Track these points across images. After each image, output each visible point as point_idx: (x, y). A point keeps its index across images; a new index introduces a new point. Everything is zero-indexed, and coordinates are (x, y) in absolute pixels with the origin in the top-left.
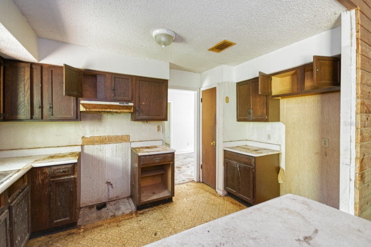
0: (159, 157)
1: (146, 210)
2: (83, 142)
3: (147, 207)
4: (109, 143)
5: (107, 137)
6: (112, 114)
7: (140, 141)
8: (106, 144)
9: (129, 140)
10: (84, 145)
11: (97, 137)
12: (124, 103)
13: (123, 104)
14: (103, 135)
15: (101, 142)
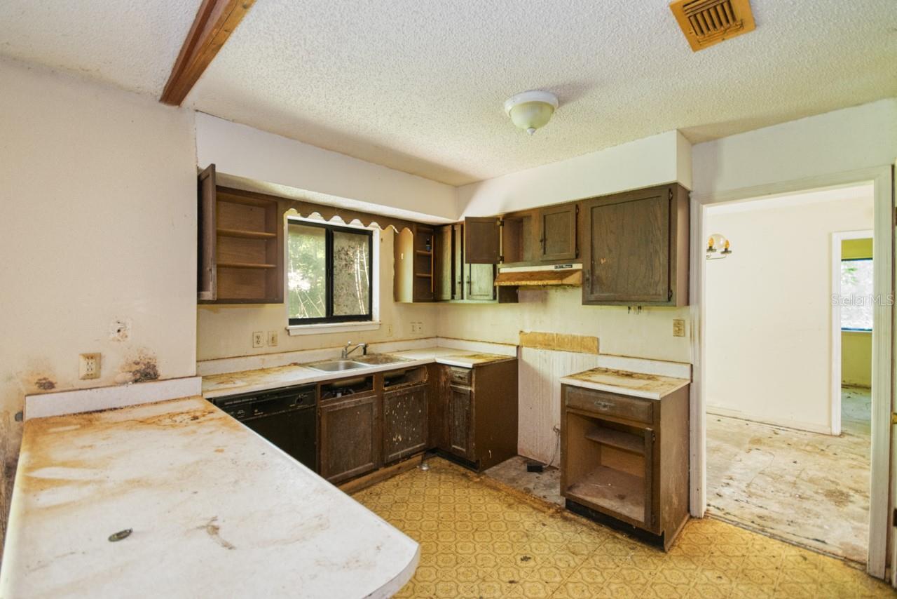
0: (609, 401)
1: (584, 520)
2: (521, 341)
3: (589, 517)
4: (558, 348)
5: (555, 335)
6: (565, 289)
7: (623, 356)
8: (554, 350)
9: (598, 350)
10: (522, 347)
11: (541, 333)
12: (564, 266)
13: (562, 267)
14: (550, 332)
15: (545, 345)
